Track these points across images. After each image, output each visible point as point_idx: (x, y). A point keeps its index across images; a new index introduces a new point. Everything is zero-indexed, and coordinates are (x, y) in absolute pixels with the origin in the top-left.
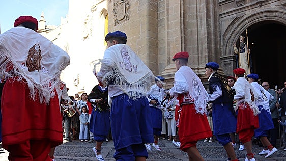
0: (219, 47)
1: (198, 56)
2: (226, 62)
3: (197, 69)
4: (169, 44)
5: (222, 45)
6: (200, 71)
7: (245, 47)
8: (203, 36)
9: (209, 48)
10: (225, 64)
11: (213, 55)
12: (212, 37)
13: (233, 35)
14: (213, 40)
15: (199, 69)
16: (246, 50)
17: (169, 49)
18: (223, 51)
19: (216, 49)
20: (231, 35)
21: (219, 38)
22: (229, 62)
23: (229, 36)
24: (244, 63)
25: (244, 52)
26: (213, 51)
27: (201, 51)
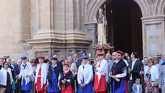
0: (83, 15)
1: (65, 23)
2: (89, 28)
3: (64, 34)
4: (40, 10)
5: (86, 13)
6: (67, 36)
7: (103, 19)
8: (70, 6)
9: (75, 16)
10: (88, 30)
11: (78, 22)
12: (78, 6)
13: (95, 5)
14: (78, 9)
15: (66, 34)
16: (104, 21)
17: (40, 15)
18: (86, 18)
19: (81, 16)
20: (93, 5)
21: (83, 7)
22: (91, 28)
23: (92, 6)
24: (102, 32)
25: (102, 23)
26: (78, 19)
27: (68, 19)
